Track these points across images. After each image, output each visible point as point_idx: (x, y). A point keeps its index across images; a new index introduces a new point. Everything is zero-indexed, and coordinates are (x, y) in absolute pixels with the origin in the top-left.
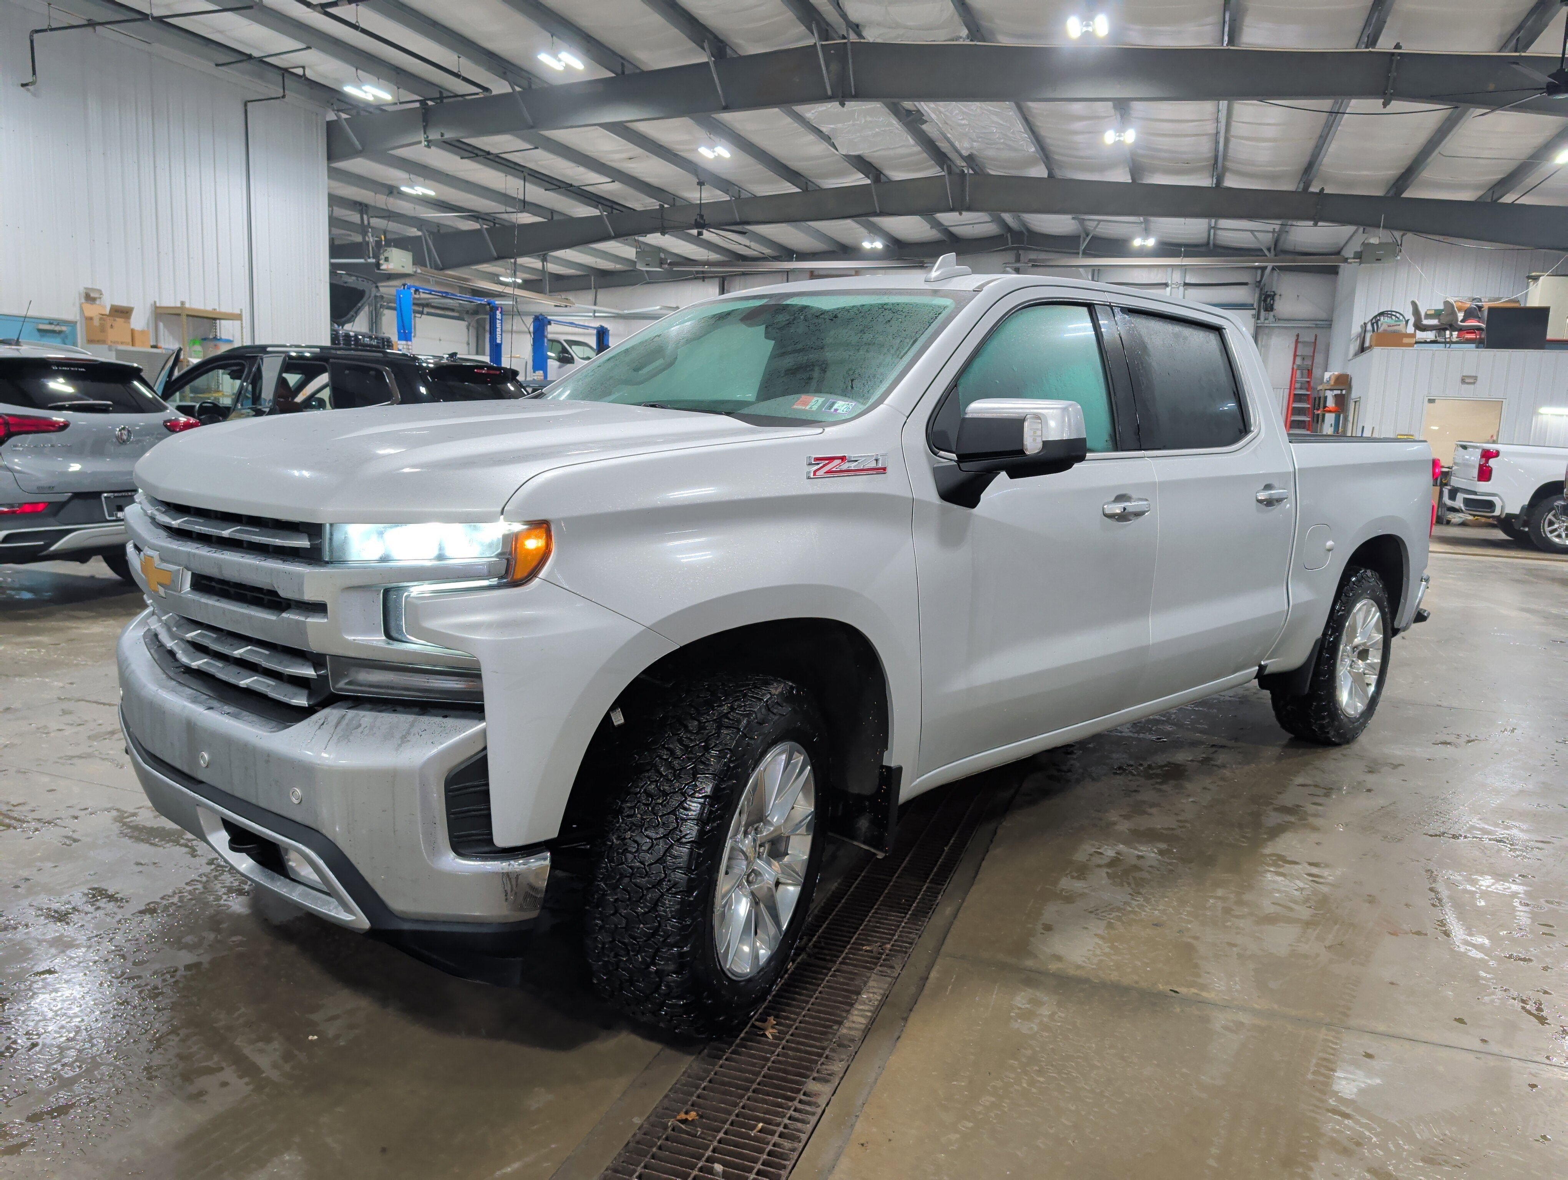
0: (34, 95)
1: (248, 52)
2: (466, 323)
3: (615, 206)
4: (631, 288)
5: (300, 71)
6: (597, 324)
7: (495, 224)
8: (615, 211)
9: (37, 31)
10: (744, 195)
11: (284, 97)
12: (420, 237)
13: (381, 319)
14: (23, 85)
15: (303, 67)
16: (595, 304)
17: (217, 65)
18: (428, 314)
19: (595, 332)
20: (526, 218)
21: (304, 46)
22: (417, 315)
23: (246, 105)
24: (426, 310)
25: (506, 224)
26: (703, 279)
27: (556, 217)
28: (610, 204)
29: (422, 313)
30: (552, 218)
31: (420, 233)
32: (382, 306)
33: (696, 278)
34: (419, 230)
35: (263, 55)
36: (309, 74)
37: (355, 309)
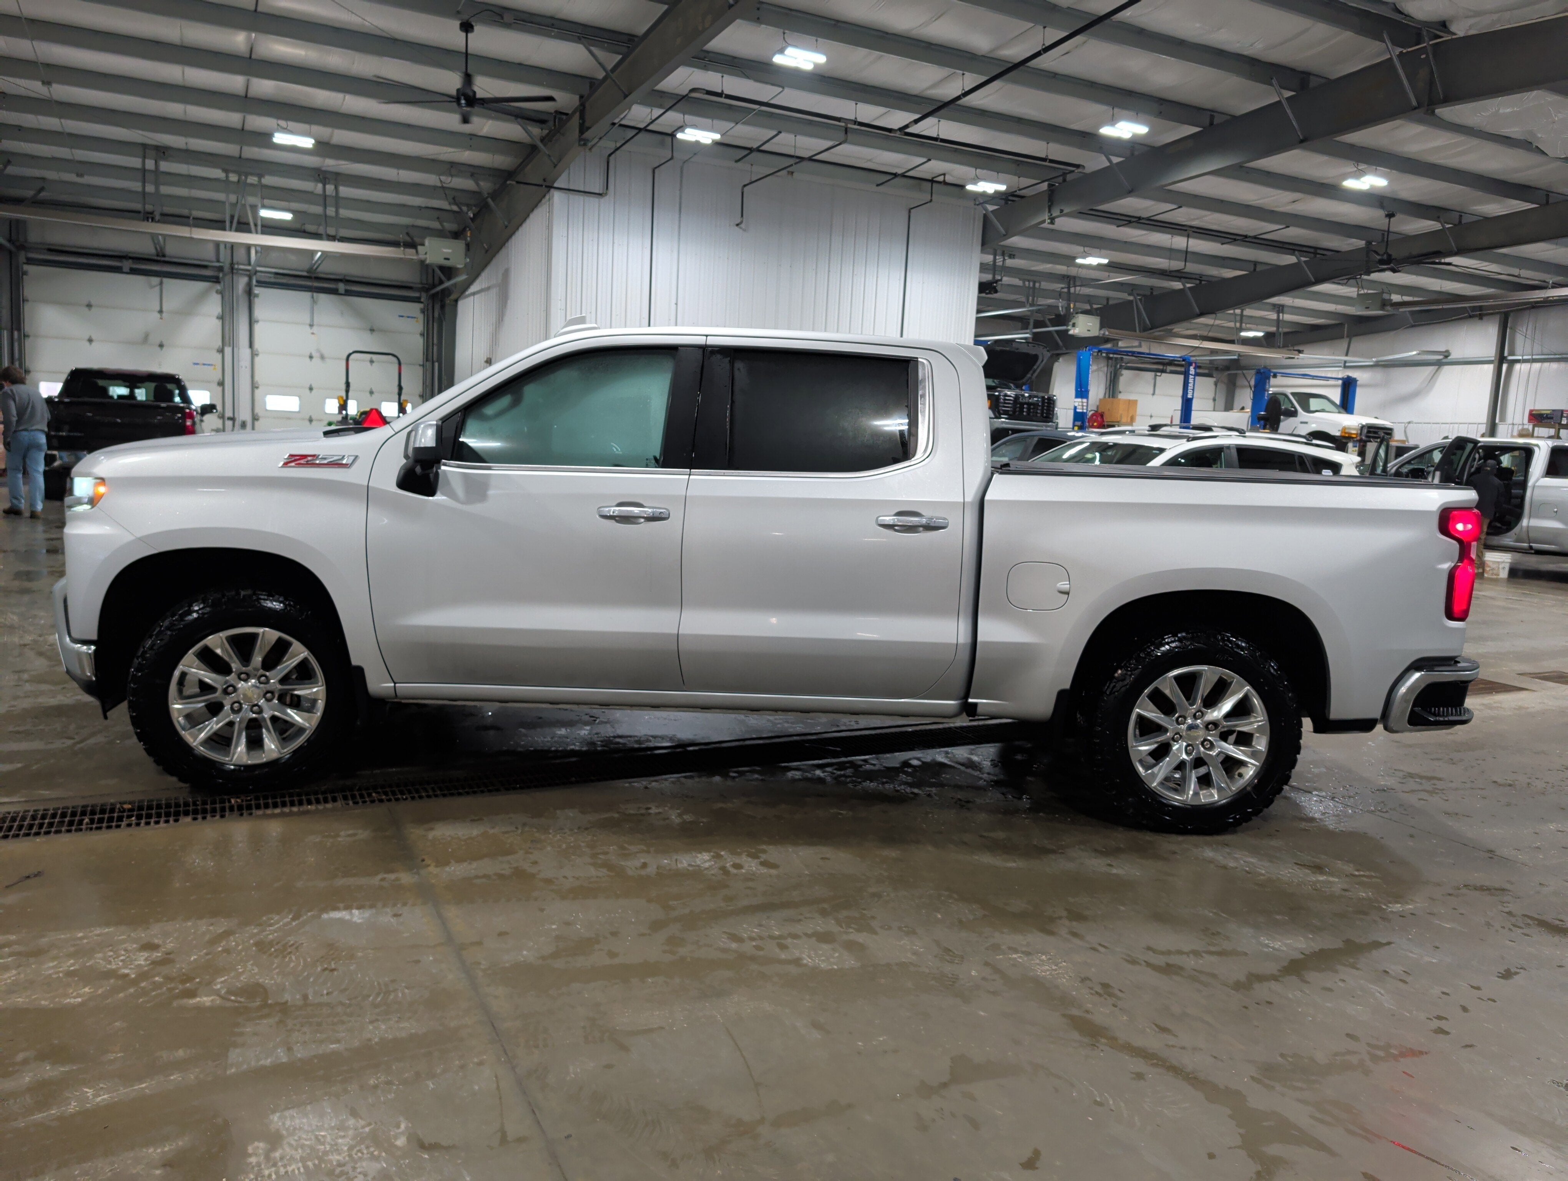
0: (744, 230)
1: (894, 171)
2: (1214, 379)
3: (1319, 251)
4: (1392, 333)
5: (941, 179)
6: (1343, 374)
7: (1201, 281)
8: (1318, 256)
9: (745, 186)
10: (1466, 219)
11: (931, 201)
12: (1131, 302)
13: (1119, 379)
14: (737, 225)
15: (944, 175)
16: (1347, 355)
17: (878, 185)
18: (1172, 372)
19: (1340, 382)
20: (1229, 274)
21: (925, 160)
22: (1159, 374)
23: (910, 212)
24: (1169, 368)
25: (1214, 280)
26: (1481, 317)
27: (1259, 268)
28: (1312, 250)
29: (1163, 371)
30: (1255, 270)
31: (1131, 298)
32: (1121, 367)
33: (1470, 317)
34: (1129, 294)
35: (904, 171)
36: (948, 179)
37: (1031, 372)
